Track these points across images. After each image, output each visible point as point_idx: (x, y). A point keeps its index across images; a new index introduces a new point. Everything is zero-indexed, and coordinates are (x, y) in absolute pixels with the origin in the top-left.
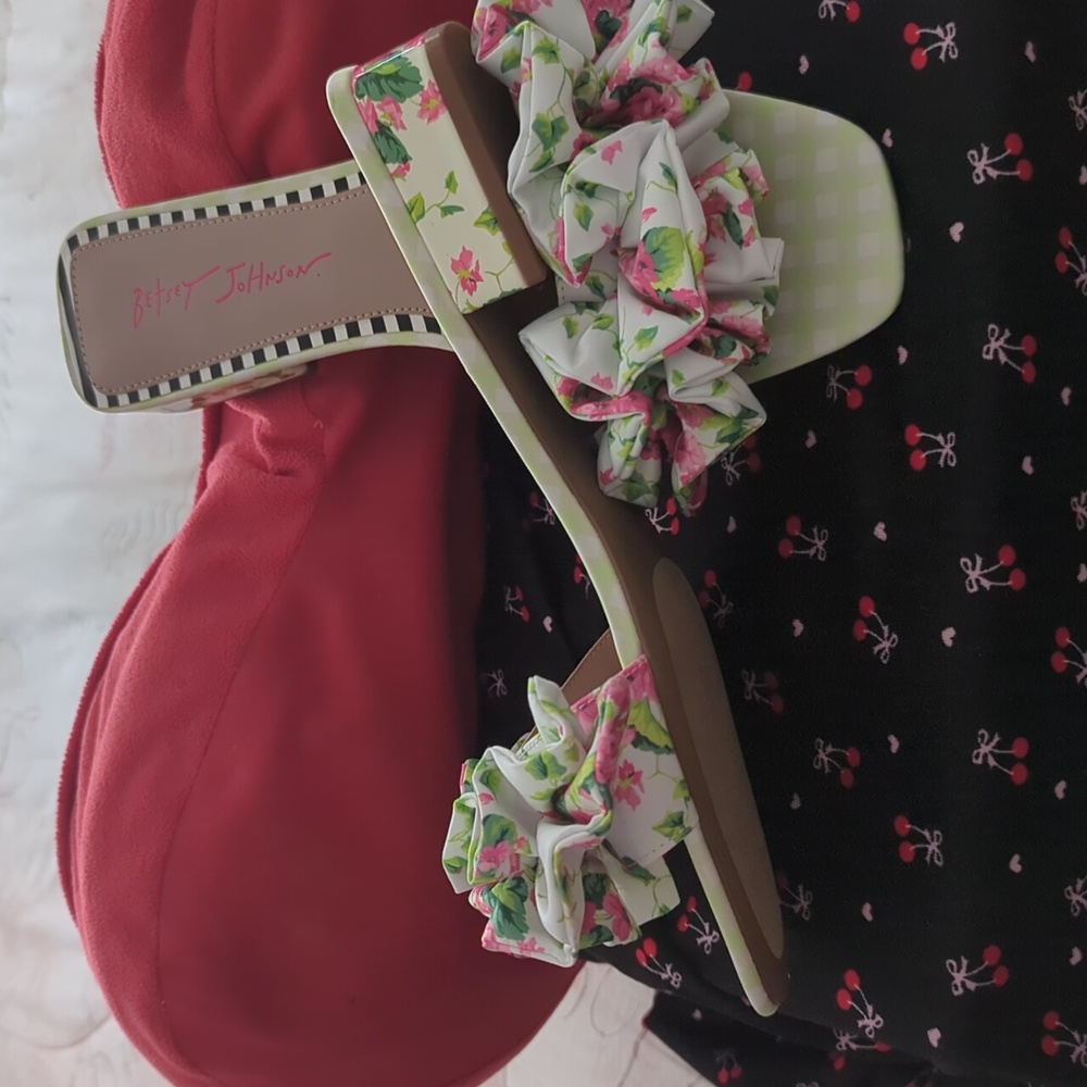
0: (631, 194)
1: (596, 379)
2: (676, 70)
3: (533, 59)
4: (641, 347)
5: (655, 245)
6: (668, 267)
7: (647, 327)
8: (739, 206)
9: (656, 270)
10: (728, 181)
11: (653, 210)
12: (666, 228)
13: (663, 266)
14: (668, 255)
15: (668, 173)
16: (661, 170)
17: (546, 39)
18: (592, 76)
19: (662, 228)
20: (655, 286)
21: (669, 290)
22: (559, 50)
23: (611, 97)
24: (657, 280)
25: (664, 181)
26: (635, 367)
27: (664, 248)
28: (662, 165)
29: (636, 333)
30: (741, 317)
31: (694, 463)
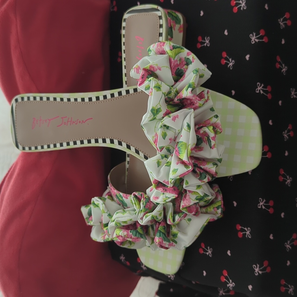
0: (179, 130)
1: (164, 181)
2: (196, 99)
3: (153, 89)
8: (212, 138)
14: (182, 150)
17: (158, 83)
18: (172, 91)
22: (161, 87)
23: (177, 100)
30: (209, 168)
31: (187, 203)
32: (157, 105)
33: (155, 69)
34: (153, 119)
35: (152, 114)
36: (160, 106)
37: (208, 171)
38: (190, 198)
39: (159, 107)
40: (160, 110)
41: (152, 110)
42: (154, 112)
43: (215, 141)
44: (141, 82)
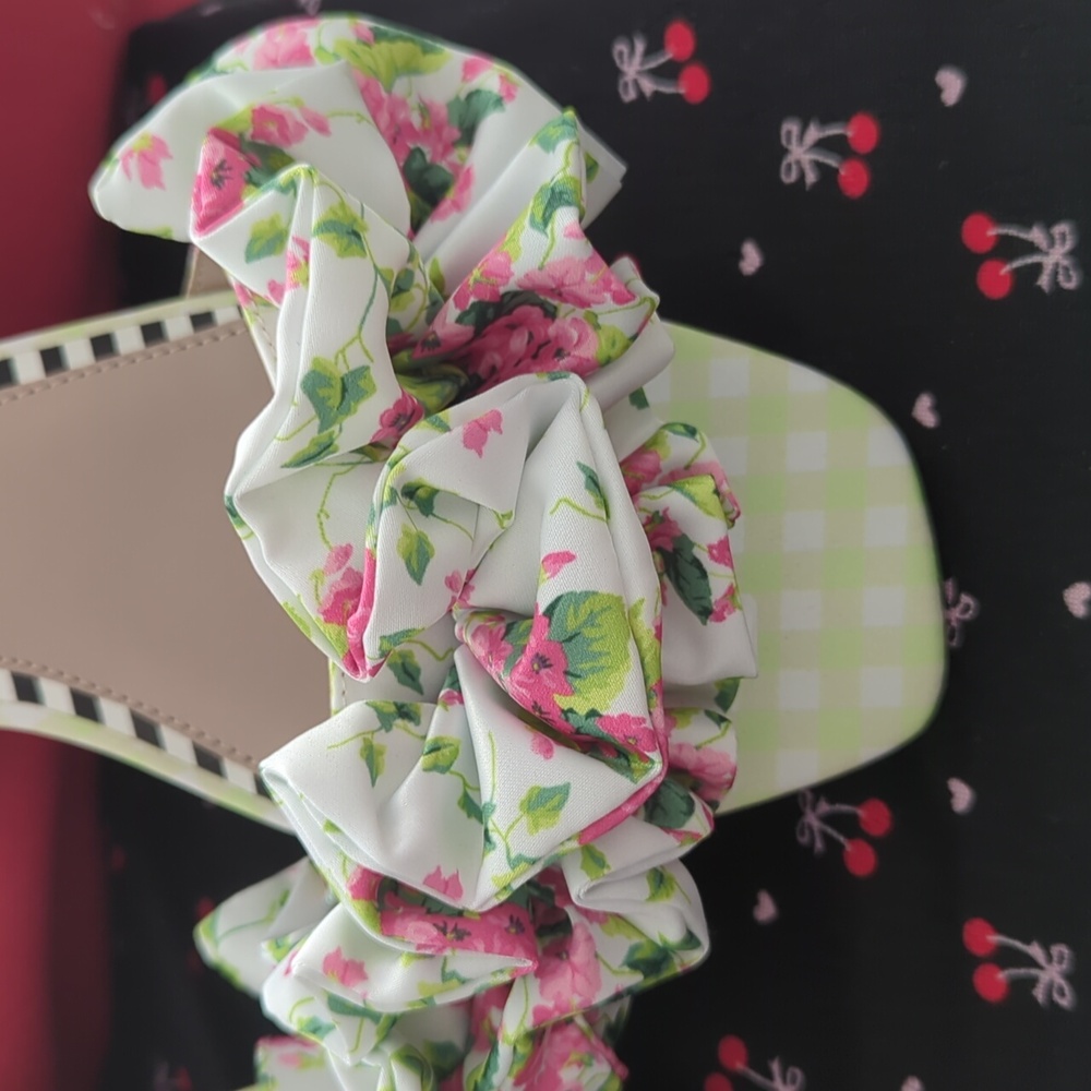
1: (433, 879)
2: (606, 285)
3: (314, 243)
4: (536, 826)
5: (571, 625)
6: (593, 670)
7: (548, 785)
8: (711, 547)
9: (566, 673)
10: (692, 499)
11: (565, 558)
12: (595, 593)
13: (586, 666)
14: (596, 647)
15: (594, 483)
16: (582, 477)
17: (342, 205)
19: (587, 594)
20: (563, 702)
21: (593, 713)
22: (365, 229)
24: (569, 691)
25: (587, 500)
26: (523, 865)
27: (588, 632)
28: (583, 468)
29: (523, 796)
30: (698, 748)
31: (574, 990)
32: (343, 351)
33: (290, 123)
34: (314, 450)
35: (314, 413)
36: (366, 352)
37: (691, 766)
38: (596, 956)
39: (355, 360)
40: (362, 383)
41: (315, 384)
42: (322, 392)
43: (732, 567)
44: (210, 205)
